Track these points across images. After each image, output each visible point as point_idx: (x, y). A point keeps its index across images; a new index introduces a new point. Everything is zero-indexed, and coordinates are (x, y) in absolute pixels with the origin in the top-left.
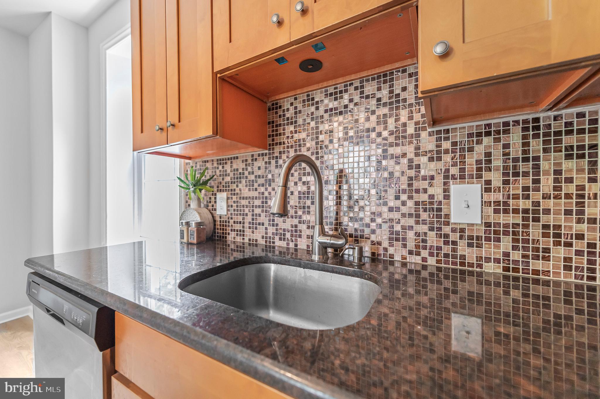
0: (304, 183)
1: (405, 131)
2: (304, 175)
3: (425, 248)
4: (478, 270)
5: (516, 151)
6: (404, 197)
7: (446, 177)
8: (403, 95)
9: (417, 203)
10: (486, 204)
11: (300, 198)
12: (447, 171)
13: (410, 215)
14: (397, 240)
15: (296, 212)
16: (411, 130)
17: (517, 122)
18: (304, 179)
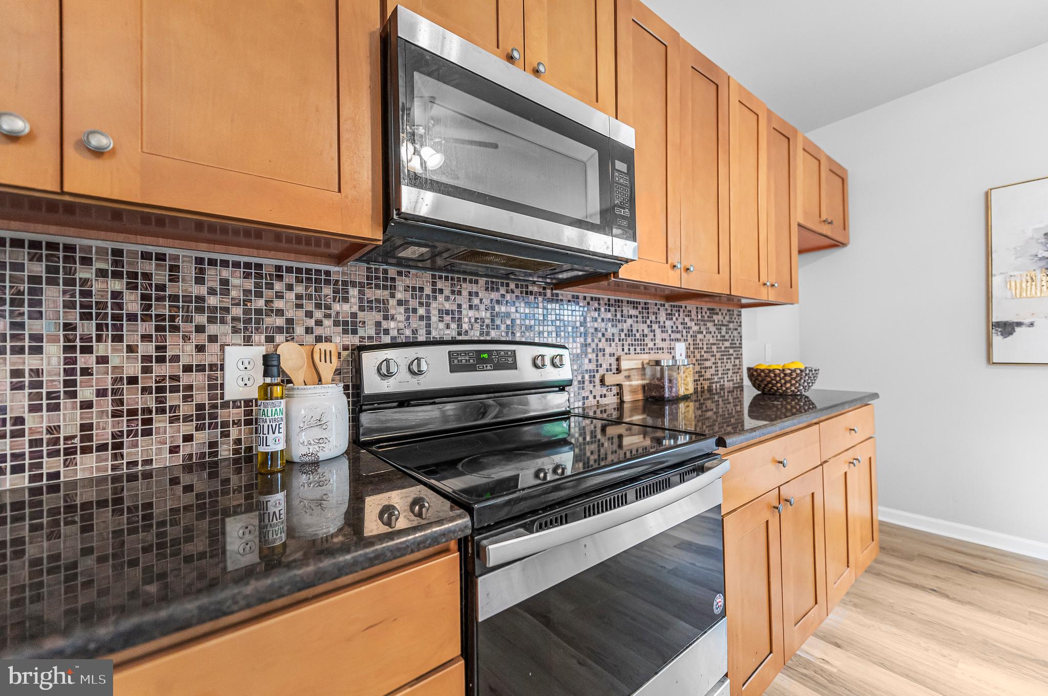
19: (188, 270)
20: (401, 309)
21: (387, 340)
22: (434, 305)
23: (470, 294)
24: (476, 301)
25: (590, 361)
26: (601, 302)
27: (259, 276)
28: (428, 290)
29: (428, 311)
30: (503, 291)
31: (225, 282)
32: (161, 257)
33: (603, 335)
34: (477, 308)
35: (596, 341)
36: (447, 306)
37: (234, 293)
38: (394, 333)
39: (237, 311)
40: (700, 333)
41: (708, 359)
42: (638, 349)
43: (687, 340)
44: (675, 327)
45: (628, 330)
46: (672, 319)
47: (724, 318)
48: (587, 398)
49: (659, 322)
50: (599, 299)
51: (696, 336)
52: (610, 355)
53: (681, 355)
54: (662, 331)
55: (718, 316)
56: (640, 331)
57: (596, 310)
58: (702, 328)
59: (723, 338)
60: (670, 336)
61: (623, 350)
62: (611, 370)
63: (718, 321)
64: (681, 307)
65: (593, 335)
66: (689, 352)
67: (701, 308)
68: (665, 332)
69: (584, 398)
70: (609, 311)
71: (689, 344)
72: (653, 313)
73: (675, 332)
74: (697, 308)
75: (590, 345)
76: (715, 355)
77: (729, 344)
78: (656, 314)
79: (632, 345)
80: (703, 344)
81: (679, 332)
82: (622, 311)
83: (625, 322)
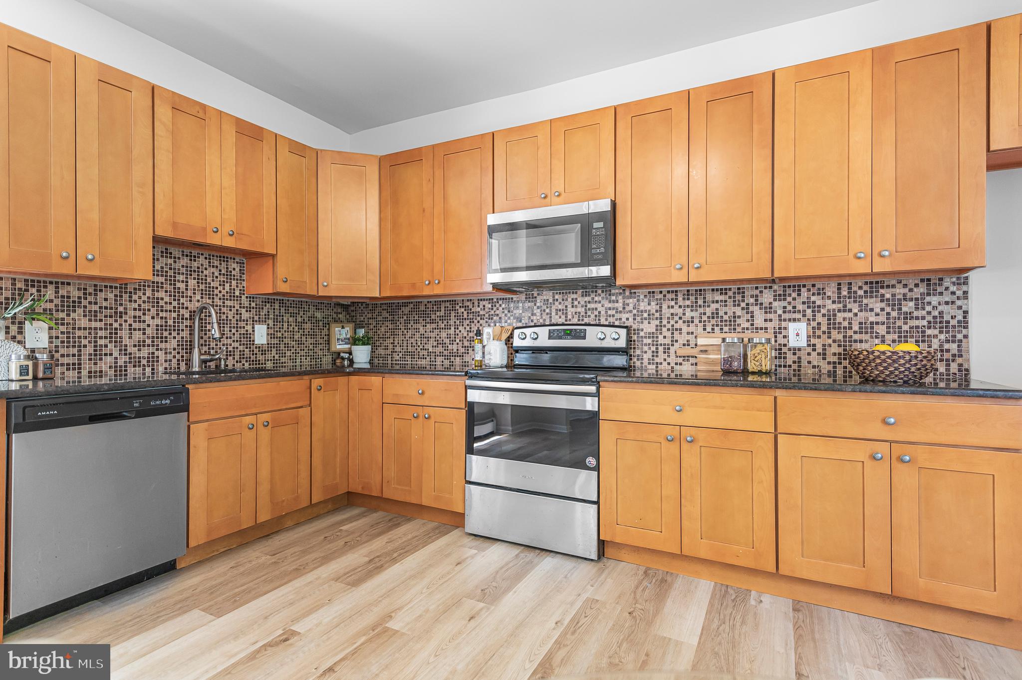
0: (162, 318)
1: (234, 293)
2: (162, 311)
3: (243, 358)
4: (265, 366)
5: (277, 313)
6: (234, 331)
7: (253, 321)
8: (233, 273)
9: (240, 334)
10: (268, 334)
11: (157, 330)
12: (253, 318)
13: (237, 341)
14: (230, 355)
15: (153, 342)
16: (237, 293)
17: (277, 300)
18: (161, 314)
19: (476, 304)
20: (539, 310)
21: (532, 324)
22: (554, 308)
23: (572, 299)
24: (576, 303)
25: (665, 337)
26: (679, 293)
27: (492, 303)
28: (551, 301)
29: (551, 310)
30: (593, 295)
31: (484, 306)
32: (471, 300)
33: (680, 318)
34: (576, 306)
35: (672, 322)
36: (560, 307)
37: (486, 310)
38: (535, 321)
39: (487, 315)
40: (845, 311)
41: (866, 341)
42: (726, 329)
43: (814, 320)
44: (789, 308)
45: (713, 313)
46: (785, 300)
47: (911, 290)
48: (661, 364)
49: (761, 304)
50: (676, 291)
51: (835, 315)
52: (688, 333)
53: (798, 335)
54: (766, 313)
55: (893, 290)
56: (730, 313)
57: (672, 300)
58: (849, 306)
59: (908, 316)
60: (780, 316)
61: (705, 329)
62: (688, 345)
63: (893, 295)
64: (804, 286)
65: (668, 318)
66: (818, 333)
67: (850, 284)
68: (770, 313)
69: (657, 363)
70: (688, 299)
71: (819, 324)
72: (752, 296)
73: (790, 312)
74: (839, 284)
75: (665, 326)
76: (883, 336)
77: (925, 323)
78: (757, 296)
79: (717, 325)
80: (850, 323)
81: (799, 311)
82: (705, 298)
83: (709, 306)
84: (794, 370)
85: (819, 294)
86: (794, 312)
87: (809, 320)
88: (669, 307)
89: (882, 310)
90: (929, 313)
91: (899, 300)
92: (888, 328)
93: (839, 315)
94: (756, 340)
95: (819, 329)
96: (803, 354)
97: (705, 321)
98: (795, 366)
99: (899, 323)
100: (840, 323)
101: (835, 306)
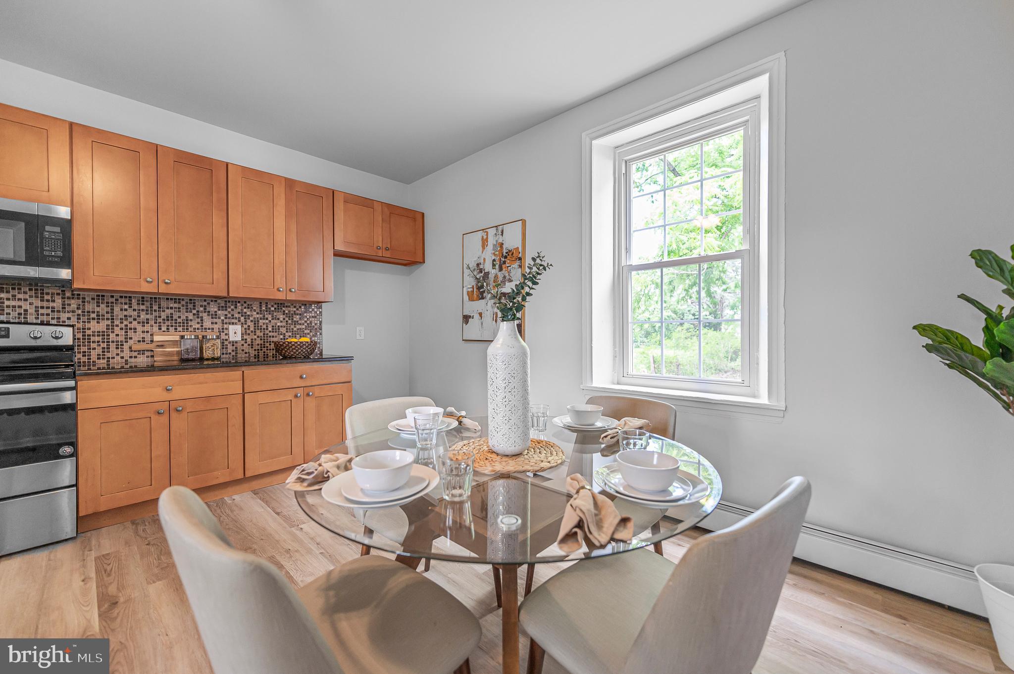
25: (117, 335)
26: (133, 299)
30: (14, 292)
33: (135, 319)
35: (126, 323)
40: (264, 319)
41: (276, 337)
42: (180, 329)
43: (246, 324)
44: (229, 315)
45: (167, 317)
46: (226, 310)
47: (297, 309)
48: (113, 358)
49: (209, 312)
50: (130, 297)
51: (258, 321)
52: (143, 332)
53: (235, 333)
54: (212, 318)
55: (289, 309)
56: (183, 317)
57: (126, 304)
58: (266, 316)
59: (296, 323)
60: (223, 320)
61: (160, 329)
62: (144, 341)
63: (289, 311)
64: (239, 302)
65: (121, 319)
66: (248, 332)
67: (267, 303)
68: (216, 318)
69: (108, 358)
70: (143, 304)
71: (249, 326)
72: (201, 306)
73: (229, 318)
74: (261, 303)
75: (117, 326)
76: (284, 334)
77: (304, 327)
78: (205, 306)
79: (172, 326)
80: (267, 326)
81: (236, 318)
82: (159, 305)
83: (164, 311)
84: (233, 356)
85: (248, 308)
86: (233, 318)
87: (242, 324)
88: (121, 310)
89: (284, 319)
90: (306, 322)
91: (292, 314)
92: (287, 329)
93: (261, 321)
94: (209, 337)
95: (249, 329)
96: (239, 345)
97: (160, 323)
98: (233, 354)
99: (292, 327)
100: (261, 326)
101: (258, 316)
